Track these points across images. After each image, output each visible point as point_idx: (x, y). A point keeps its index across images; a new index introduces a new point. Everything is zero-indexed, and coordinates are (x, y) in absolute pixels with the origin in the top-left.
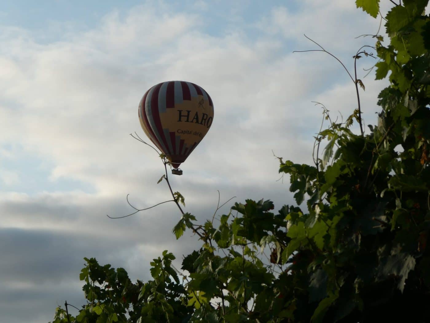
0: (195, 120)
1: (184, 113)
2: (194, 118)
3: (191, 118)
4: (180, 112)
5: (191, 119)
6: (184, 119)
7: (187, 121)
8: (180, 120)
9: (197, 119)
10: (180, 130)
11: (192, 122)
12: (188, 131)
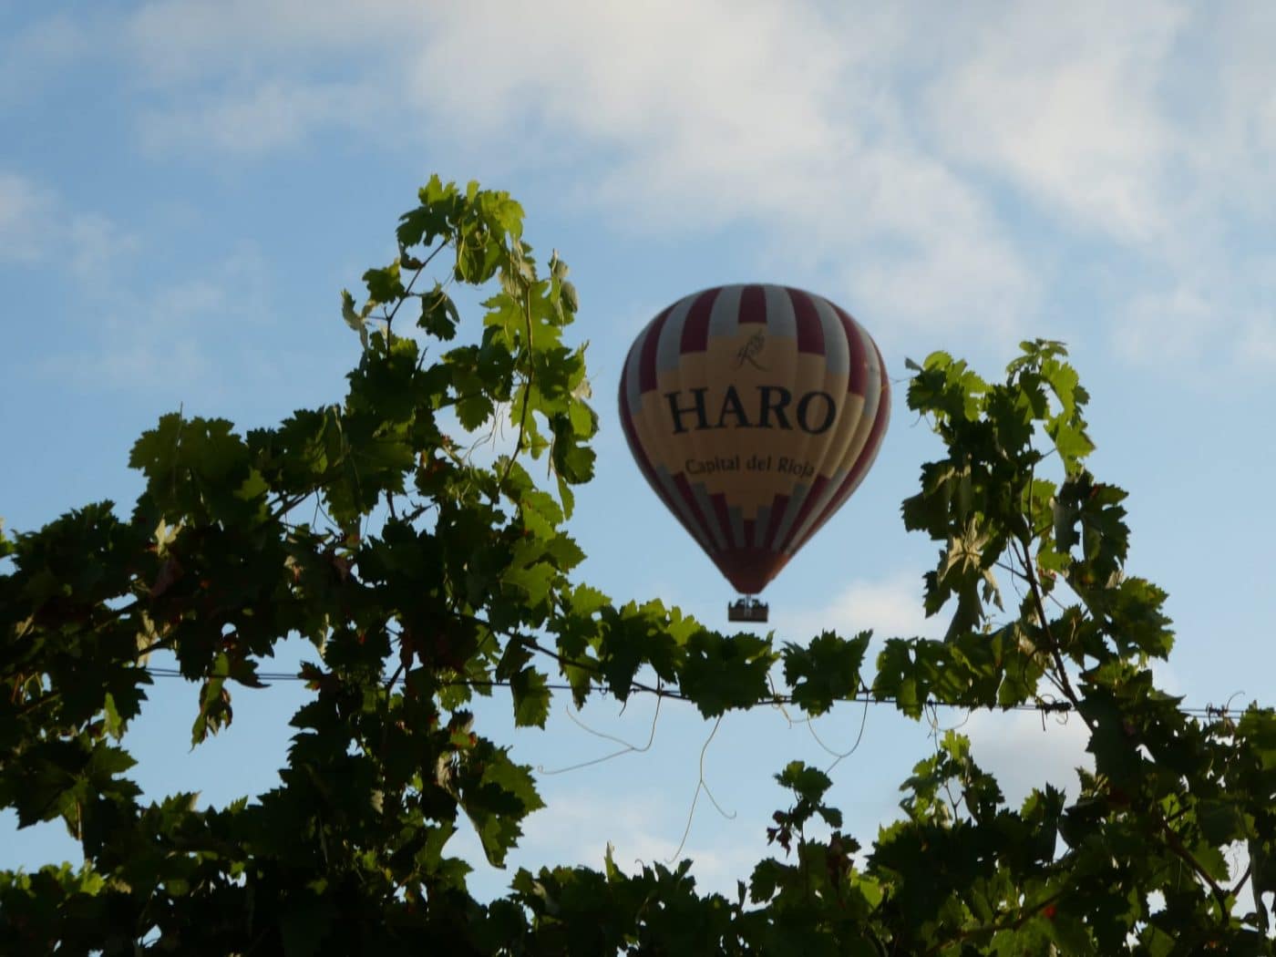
0: (731, 419)
1: (687, 401)
2: (724, 411)
3: (713, 413)
4: (672, 398)
5: (713, 416)
6: (690, 420)
7: (703, 424)
8: (679, 428)
9: (739, 410)
10: (692, 461)
11: (721, 425)
12: (723, 461)
